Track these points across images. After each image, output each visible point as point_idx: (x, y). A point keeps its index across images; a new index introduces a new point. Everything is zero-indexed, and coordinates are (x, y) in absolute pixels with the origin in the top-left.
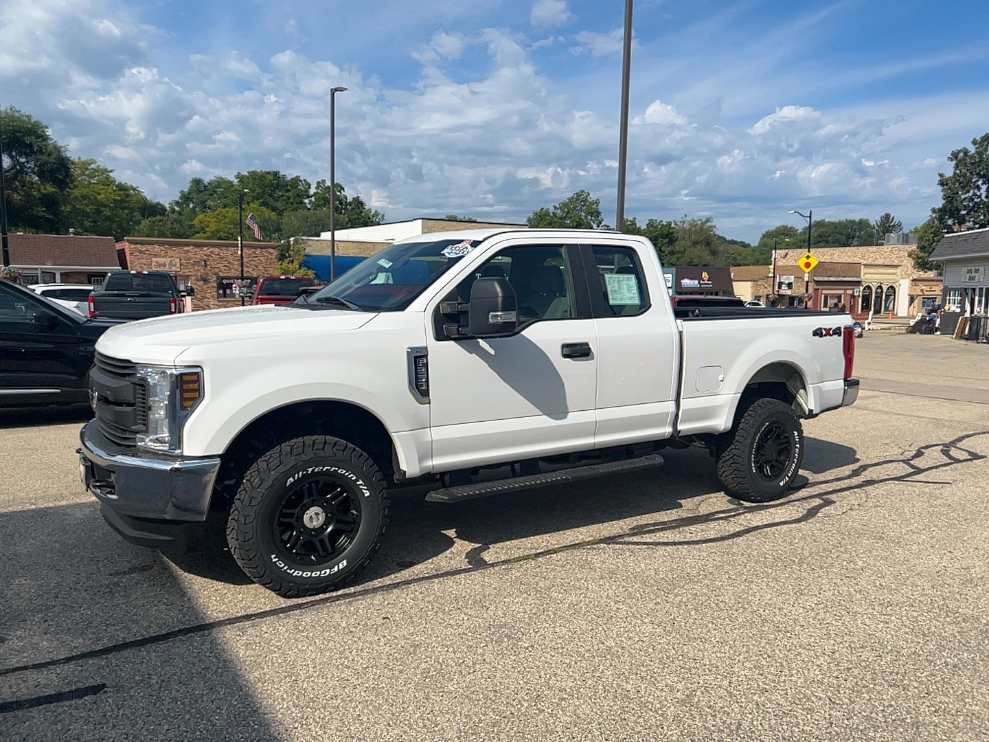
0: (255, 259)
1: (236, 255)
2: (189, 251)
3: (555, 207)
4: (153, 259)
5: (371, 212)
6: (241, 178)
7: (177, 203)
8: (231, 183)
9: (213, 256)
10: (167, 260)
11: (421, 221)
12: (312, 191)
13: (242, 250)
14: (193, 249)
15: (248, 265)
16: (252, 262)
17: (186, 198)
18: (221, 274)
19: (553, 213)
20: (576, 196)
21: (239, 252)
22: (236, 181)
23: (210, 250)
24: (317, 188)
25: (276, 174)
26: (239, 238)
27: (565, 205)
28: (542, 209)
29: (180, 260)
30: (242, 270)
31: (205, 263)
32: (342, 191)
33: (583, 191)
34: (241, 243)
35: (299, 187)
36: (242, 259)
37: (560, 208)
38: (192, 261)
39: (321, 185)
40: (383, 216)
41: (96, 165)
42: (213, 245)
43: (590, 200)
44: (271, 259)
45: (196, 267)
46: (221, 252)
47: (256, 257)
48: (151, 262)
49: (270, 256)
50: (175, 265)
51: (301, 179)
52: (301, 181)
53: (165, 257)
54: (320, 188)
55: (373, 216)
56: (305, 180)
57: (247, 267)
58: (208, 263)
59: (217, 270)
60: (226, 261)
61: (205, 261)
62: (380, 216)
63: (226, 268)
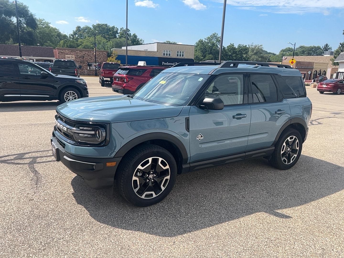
0: (100, 56)
1: (93, 54)
2: (78, 53)
3: (205, 39)
4: (66, 55)
5: (139, 39)
6: (94, 26)
7: (72, 35)
8: (91, 28)
9: (86, 54)
10: (70, 56)
11: (156, 43)
12: (119, 31)
13: (95, 53)
14: (79, 52)
15: (98, 58)
16: (99, 57)
17: (75, 33)
18: (88, 61)
19: (204, 41)
20: (213, 35)
21: (95, 54)
22: (92, 27)
23: (85, 52)
24: (120, 30)
25: (106, 25)
26: (95, 49)
27: (209, 38)
28: (200, 39)
29: (75, 56)
30: (96, 60)
31: (83, 57)
32: (129, 32)
33: (216, 33)
34: (95, 51)
35: (114, 30)
36: (96, 56)
37: (207, 39)
38: (79, 56)
39: (122, 29)
40: (144, 41)
41: (45, 21)
42: (86, 51)
43: (218, 37)
44: (105, 56)
45: (80, 58)
46: (88, 53)
47: (100, 55)
48: (65, 56)
49: (105, 55)
50: (73, 57)
51: (115, 27)
52: (115, 28)
53: (70, 55)
54: (122, 30)
55: (140, 41)
56: (116, 28)
57: (97, 59)
58: (84, 57)
59: (87, 60)
60: (90, 56)
61: (83, 56)
62: (142, 41)
63: (90, 59)
